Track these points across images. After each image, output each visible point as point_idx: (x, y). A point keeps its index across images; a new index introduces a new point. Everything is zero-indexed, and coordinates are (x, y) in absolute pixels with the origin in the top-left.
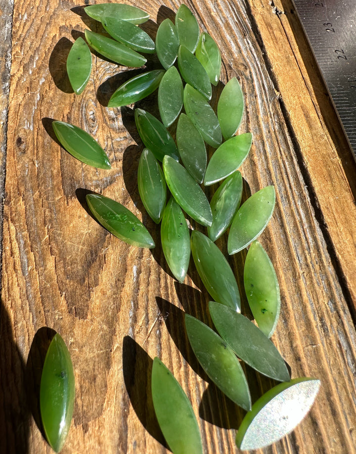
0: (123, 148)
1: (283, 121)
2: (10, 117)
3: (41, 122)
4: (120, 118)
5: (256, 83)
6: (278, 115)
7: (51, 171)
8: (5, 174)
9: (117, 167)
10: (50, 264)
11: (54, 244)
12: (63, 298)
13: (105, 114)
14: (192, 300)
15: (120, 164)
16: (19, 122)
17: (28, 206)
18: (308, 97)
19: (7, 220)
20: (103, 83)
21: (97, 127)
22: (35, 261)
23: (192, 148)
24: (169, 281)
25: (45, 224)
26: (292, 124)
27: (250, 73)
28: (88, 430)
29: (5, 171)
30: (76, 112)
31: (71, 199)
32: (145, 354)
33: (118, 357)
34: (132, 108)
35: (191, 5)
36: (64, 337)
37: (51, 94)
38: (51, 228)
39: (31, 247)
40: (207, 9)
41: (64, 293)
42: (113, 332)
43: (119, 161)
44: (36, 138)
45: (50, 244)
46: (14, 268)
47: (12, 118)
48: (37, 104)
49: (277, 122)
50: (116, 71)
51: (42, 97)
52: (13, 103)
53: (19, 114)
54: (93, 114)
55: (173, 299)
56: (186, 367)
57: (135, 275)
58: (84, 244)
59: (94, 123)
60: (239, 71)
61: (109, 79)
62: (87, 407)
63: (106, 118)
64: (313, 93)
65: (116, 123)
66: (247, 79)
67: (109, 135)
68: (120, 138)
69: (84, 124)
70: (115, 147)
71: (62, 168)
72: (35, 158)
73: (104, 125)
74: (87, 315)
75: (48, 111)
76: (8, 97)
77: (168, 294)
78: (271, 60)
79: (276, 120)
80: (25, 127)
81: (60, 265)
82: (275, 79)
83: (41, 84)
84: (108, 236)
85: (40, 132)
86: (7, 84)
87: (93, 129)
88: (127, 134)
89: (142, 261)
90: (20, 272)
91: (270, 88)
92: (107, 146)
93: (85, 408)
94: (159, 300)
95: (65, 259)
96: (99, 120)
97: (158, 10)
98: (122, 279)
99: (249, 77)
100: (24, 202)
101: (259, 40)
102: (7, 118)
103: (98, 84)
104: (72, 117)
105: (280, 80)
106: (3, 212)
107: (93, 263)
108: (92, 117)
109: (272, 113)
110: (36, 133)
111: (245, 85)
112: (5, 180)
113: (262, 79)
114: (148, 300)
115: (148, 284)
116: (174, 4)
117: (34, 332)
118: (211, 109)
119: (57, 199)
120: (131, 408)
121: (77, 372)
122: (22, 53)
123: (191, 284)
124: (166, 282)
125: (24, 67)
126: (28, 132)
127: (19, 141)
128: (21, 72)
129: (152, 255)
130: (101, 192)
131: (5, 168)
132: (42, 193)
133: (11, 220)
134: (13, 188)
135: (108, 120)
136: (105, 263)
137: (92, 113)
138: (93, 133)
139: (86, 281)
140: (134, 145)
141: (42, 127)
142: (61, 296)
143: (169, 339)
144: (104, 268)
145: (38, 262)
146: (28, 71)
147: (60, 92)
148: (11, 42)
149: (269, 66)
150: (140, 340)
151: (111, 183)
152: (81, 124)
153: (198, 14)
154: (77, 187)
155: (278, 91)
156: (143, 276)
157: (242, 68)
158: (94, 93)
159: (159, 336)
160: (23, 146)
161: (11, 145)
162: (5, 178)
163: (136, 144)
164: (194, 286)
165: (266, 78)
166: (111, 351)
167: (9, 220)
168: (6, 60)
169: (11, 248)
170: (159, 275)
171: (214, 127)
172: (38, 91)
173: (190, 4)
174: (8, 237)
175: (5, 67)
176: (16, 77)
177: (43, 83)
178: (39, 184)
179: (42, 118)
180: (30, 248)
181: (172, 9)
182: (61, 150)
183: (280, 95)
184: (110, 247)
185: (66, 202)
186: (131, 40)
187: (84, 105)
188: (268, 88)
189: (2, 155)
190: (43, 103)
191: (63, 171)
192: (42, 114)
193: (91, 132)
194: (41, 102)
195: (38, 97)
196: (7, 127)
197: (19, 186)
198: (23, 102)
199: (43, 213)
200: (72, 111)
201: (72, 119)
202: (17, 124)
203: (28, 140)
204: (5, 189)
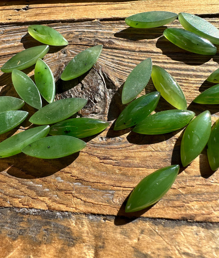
1: (118, 22)
2: (99, 212)
5: (86, 30)
6: (113, 23)
8: (162, 219)
16: (105, 203)
17: (193, 199)
18: (101, 6)
19: (209, 218)
25: (210, 185)
26: (122, 17)
27: (76, 31)
29: (159, 218)
30: (99, 152)
37: (75, 172)
38: (213, 180)
40: (11, 47)
44: (124, 188)
47: (100, 210)
48: (85, 185)
49: (118, 25)
51: (79, 180)
52: (82, 208)
53: (96, 203)
54: (102, 138)
60: (74, 37)
64: (99, 3)
66: (81, 34)
69: (111, 146)
75: (94, 176)
76: (73, 213)
78: (68, 19)
79: (116, 25)
80: (111, 198)
82: (83, 19)
83: (63, 181)
86: (58, 214)
87: (117, 140)
91: (90, 24)
99: (80, 33)
100: (190, 202)
101: (48, 22)
102: (99, 215)
105: (85, 16)
106: (201, 222)
108: (104, 139)
109: (110, 26)
110: (118, 188)
111: (87, 36)
112: (168, 219)
113: (82, 27)
122: (23, 197)
125: (40, 196)
126: (116, 195)
128: (46, 199)
131: (155, 219)
132: (180, 186)
134: (177, 211)
137: (100, 139)
138: (121, 139)
141: (112, 182)
146: (45, 192)
147: (74, 164)
148: (5, 208)
149: (72, 21)
155: (94, 19)
157: (71, 35)
162: (166, 219)
165: (82, 25)
167: (209, 216)
168: (27, 214)
172: (70, 184)
175: (36, 215)
176: (51, 204)
177: (62, 178)
183: (97, 19)
187: (92, 145)
188: (90, 25)
189: (141, 221)
190: (86, 180)
191: (158, 167)
192: (98, 181)
193: (120, 142)
194: (84, 182)
195: (78, 185)
196: (109, 215)
197: (174, 206)
198: (82, 199)
199: (200, 186)
200: (98, 155)
201: (106, 155)
202: (108, 205)
203: (125, 195)
204: (178, 220)
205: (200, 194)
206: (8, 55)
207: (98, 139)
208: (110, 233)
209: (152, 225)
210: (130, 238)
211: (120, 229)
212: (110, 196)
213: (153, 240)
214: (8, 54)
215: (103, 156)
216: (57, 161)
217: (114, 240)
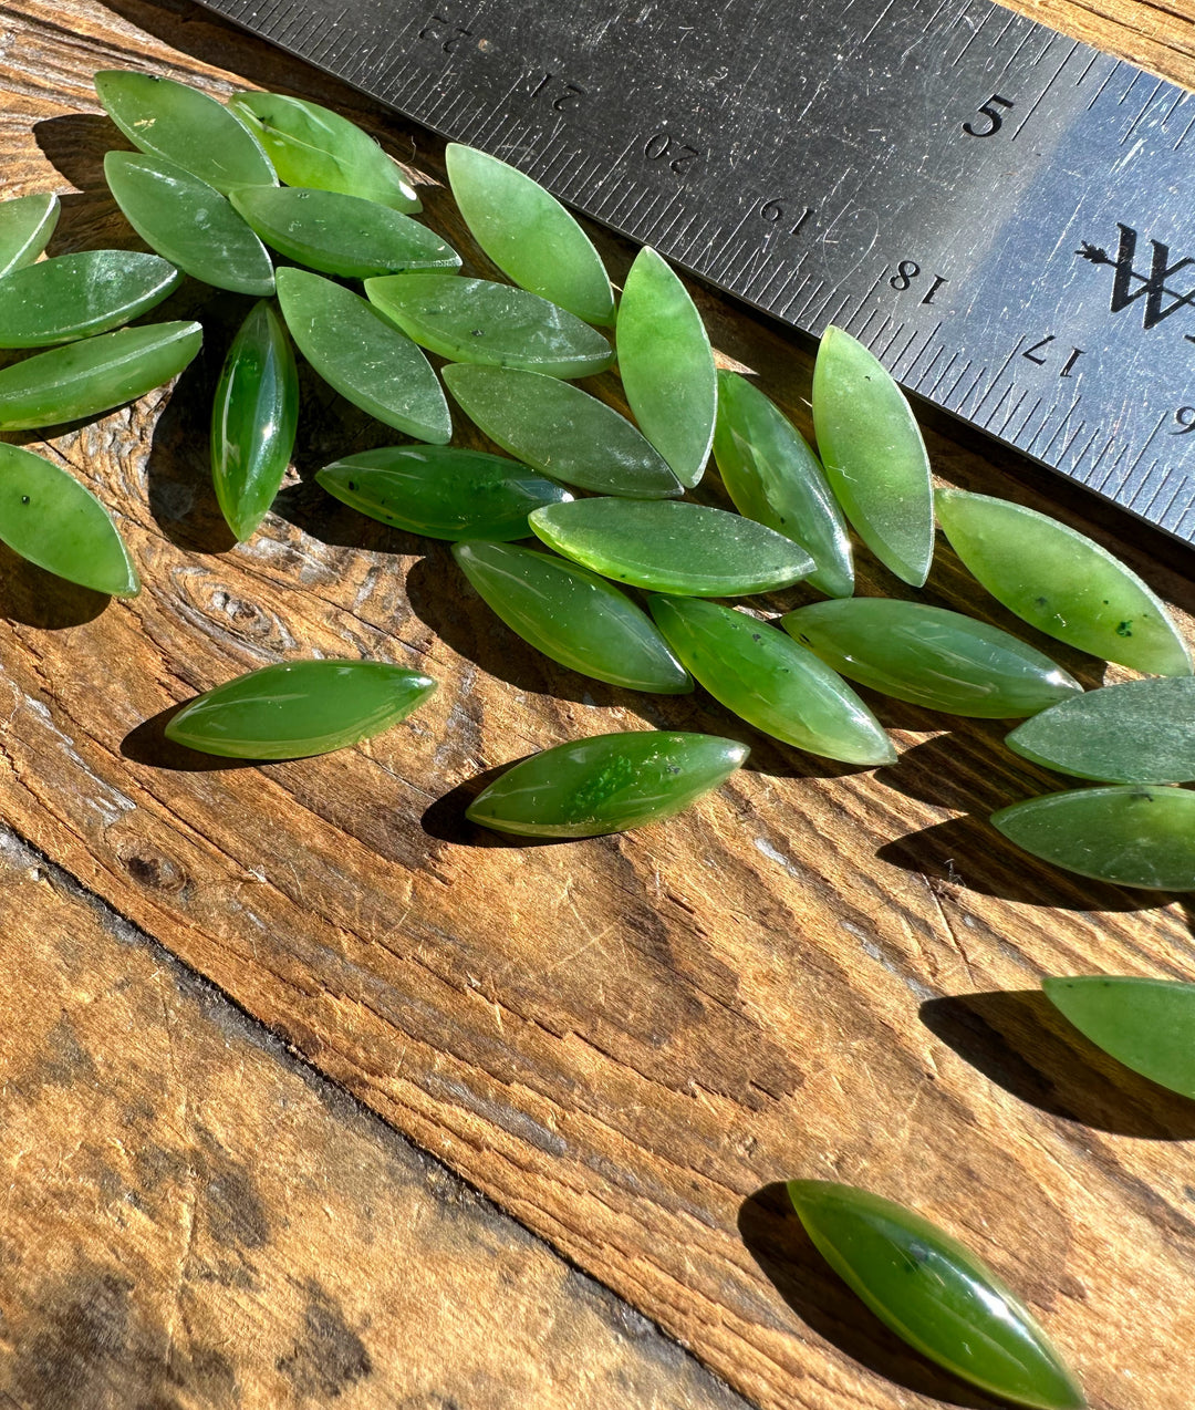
0: (399, 602)
2: (39, 840)
3: (129, 763)
4: (301, 536)
7: (309, 849)
8: (215, 986)
9: (443, 668)
10: (585, 1061)
11: (536, 1007)
12: (703, 1097)
13: (256, 568)
14: (952, 773)
15: (440, 648)
16: (78, 824)
17: (363, 996)
19: (364, 1084)
20: (151, 494)
21: (276, 621)
22: (541, 1093)
23: (565, 431)
24: (863, 790)
25: (456, 988)
28: (1082, 1288)
29: (205, 979)
30: (180, 641)
31: (439, 860)
32: (1000, 999)
33: (957, 1071)
34: (298, 480)
35: (105, 50)
36: (807, 1173)
37: (58, 663)
38: (480, 980)
39: (494, 1074)
41: (693, 1084)
42: (887, 1035)
43: (430, 642)
44: (169, 815)
45: (525, 1019)
46: (521, 1168)
47: (47, 834)
48: (58, 726)
50: (143, 430)
51: (51, 697)
53: (50, 805)
54: (227, 597)
55: (919, 819)
56: (1102, 923)
57: (782, 862)
58: (594, 927)
59: (259, 621)
61: (149, 468)
62: (1024, 1245)
63: (270, 572)
65: (307, 559)
67: (329, 607)
68: (363, 584)
69: (237, 646)
70: (379, 619)
71: (322, 813)
72: (232, 864)
73: (286, 595)
74: (794, 1068)
75: (108, 714)
77: (895, 818)
80: (109, 819)
81: (608, 1036)
84: (623, 845)
85: (162, 791)
87: (273, 637)
88: (366, 559)
89: (757, 811)
90: (542, 1159)
92: (357, 639)
93: (1024, 1254)
94: (890, 853)
95: (599, 1011)
96: (261, 596)
97: (41, 153)
98: (766, 903)
100: (344, 997)
102: (32, 847)
103: (141, 509)
104: (188, 663)
106: (327, 1079)
107: (666, 943)
108: (231, 609)
110: (154, 803)
112: (232, 1002)
114: (871, 882)
115: (831, 846)
116: (60, 93)
117: (738, 1241)
118: (494, 286)
119: (406, 898)
120: (1103, 1136)
121: (919, 1205)
123: (911, 739)
124: (860, 798)
126: (129, 823)
127: (141, 870)
129: (763, 775)
130: (482, 765)
131: (193, 973)
132: (357, 926)
133: (373, 1073)
134: (278, 997)
135: (280, 575)
136: (692, 912)
137: (219, 600)
138: (287, 644)
139: (704, 1000)
140: (417, 566)
141: (146, 771)
142: (694, 1096)
143: (1007, 910)
144: (701, 926)
145: (551, 1089)
147: (73, 634)
150: (956, 984)
151: (476, 716)
152: (229, 655)
153: (150, 59)
154: (415, 816)
156: (800, 843)
158: (162, 542)
159: (983, 926)
160: (166, 872)
161: (133, 901)
162: (227, 996)
163: (418, 559)
164: (920, 738)
166: (931, 1077)
167: (366, 1077)
169: (458, 1135)
170: (830, 801)
171: (552, 325)
172: (17, 692)
173: (97, 49)
174: (417, 1117)
178: (321, 914)
179: (117, 748)
180: (495, 1081)
181: (72, 112)
182: (267, 775)
184: (656, 864)
185: (437, 882)
186: (91, 307)
187: (177, 602)
189: (145, 952)
190: (71, 712)
191: (337, 818)
192: (107, 740)
193: (278, 650)
194: (61, 713)
195: (38, 709)
196: (62, 870)
197: (285, 977)
198: (19, 765)
199: (419, 969)
200: (170, 649)
201: (195, 669)
202: (80, 834)
203: (157, 842)
204: (262, 1023)
205: (403, 991)
206: (126, 52)
207: (211, 596)
208: (25, 925)
209: (170, 985)
210: (74, 979)
211: (64, 933)
212: (109, 811)
213: (137, 1030)
214: (130, 47)
215: (183, 665)
216: (26, 590)
217: (22, 953)
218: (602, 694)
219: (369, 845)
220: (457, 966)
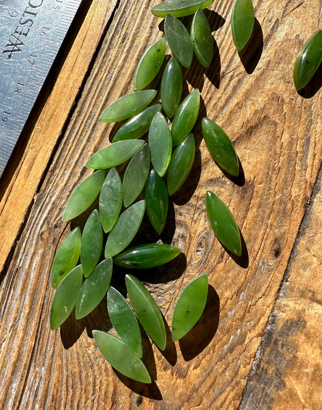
0: (187, 206)
1: (49, 173)
2: (278, 284)
3: (250, 265)
4: (175, 236)
5: (45, 216)
6: (49, 179)
7: (257, 212)
8: (300, 226)
9: (201, 192)
10: (286, 137)
11: (278, 150)
12: (285, 111)
13: (187, 245)
14: (196, 78)
15: (196, 193)
16: (270, 274)
17: (289, 189)
18: (16, 183)
19: (310, 184)
20: (173, 280)
21: (200, 236)
22: (297, 144)
24: (205, 94)
25: (279, 169)
26: (46, 167)
27: (41, 227)
28: (297, 35)
29: (299, 229)
30: (213, 260)
31: (250, 180)
32: (242, 60)
33: (261, 64)
34: (160, 240)
35: (39, 333)
36: (294, 88)
37: (228, 294)
38: (276, 164)
39: (297, 155)
40: (28, 319)
41: (283, 114)
42: (258, 79)
43: (196, 196)
44: (260, 250)
45: (281, 152)
46: (316, 145)
47: (276, 282)
48: (245, 288)
49: (54, 175)
50: (155, 288)
51: (238, 293)
52: (270, 300)
53: (268, 283)
54: (197, 251)
55: (208, 83)
56: (220, 46)
57: (226, 107)
58: (254, 143)
59: (202, 241)
60: (50, 234)
61: (165, 282)
63: (187, 241)
64: (10, 185)
65: (182, 232)
66: (48, 223)
67: (193, 223)
68: (185, 216)
69: (210, 244)
70: (193, 210)
71: (247, 210)
72: (268, 230)
73: (193, 235)
74: (272, 95)
75: (238, 274)
76: (272, 311)
77: (209, 87)
78: (17, 231)
79: (53, 177)
80: (266, 266)
81: (278, 133)
82: (27, 212)
83: (234, 311)
84: (233, 140)
85: (255, 254)
86: (268, 328)
87: (205, 235)
88: (178, 218)
89: (216, 115)
90: (312, 140)
91: (37, 206)
92: (199, 214)
93: (294, 46)
94: (217, 86)
95: (273, 136)
96: (195, 242)
97: (74, 345)
98: (237, 108)
99: (46, 223)
100: (291, 194)
102: (281, 286)
103: (179, 281)
104: (218, 257)
105: (24, 209)
106: (312, 193)
107: (253, 126)
108: (200, 249)
109: (52, 184)
110: (258, 255)
111: (54, 217)
112: (302, 221)
113: (37, 218)
114: (225, 89)
115: (219, 98)
116: (54, 344)
117: (313, 97)
119: (262, 186)
120: (264, 38)
121: (291, 66)
122: (239, 362)
123: (191, 88)
124: (207, 95)
125: (244, 341)
126: (266, 260)
127: (277, 253)
128: (249, 335)
129: (207, 115)
130: (223, 176)
131: (299, 232)
132: (273, 195)
133: (307, 182)
134: (297, 210)
135: (188, 238)
136: (244, 123)
137: (198, 253)
138: (206, 232)
139: (263, 116)
140: (177, 204)
141: (251, 259)
142: (286, 113)
143: (223, 62)
144: (247, 120)
145: (295, 143)
146: (241, 334)
147: (218, 291)
148: (246, 386)
149: (23, 226)
150: (242, 69)
151: (211, 180)
152: (213, 246)
153: (40, 318)
154: (241, 188)
155: (33, 200)
156: (220, 104)
157: (45, 236)
158: (186, 273)
159: (228, 66)
160: (276, 247)
161: (286, 253)
162: (301, 222)
163: (174, 204)
164: (190, 86)
165: (33, 217)
166: (264, 69)
167: (308, 184)
168: (260, 362)
169: (314, 159)
170: (209, 101)
172: (240, 303)
173: (39, 337)
174: (314, 170)
175: (264, 352)
176: (257, 332)
177: (231, 310)
178: (273, 205)
179: (247, 269)
180: (298, 155)
181: (60, 338)
182: (242, 228)
183: (34, 195)
184: (235, 132)
185: (256, 179)
186: (126, 309)
187: (202, 264)
188: (38, 207)
189: (298, 247)
190: (241, 285)
191: (247, 207)
192: (245, 273)
193: (208, 234)
194: (242, 288)
195: (243, 295)
196: (284, 275)
197: (291, 209)
198: (260, 296)
199: (278, 178)
200: (216, 263)
201: (219, 254)
202: (273, 273)
203: (268, 251)
204: (305, 212)
205: (285, 181)
206: (39, 326)
207: (198, 255)
208: (302, 281)
209: (304, 238)
210: (311, 264)
211: (300, 270)
212: (264, 267)
213: (318, 243)
214: (37, 325)
215: (219, 258)
216: (210, 309)
217: (310, 280)
218: (198, 154)
219: (251, 198)
220: (274, 170)
